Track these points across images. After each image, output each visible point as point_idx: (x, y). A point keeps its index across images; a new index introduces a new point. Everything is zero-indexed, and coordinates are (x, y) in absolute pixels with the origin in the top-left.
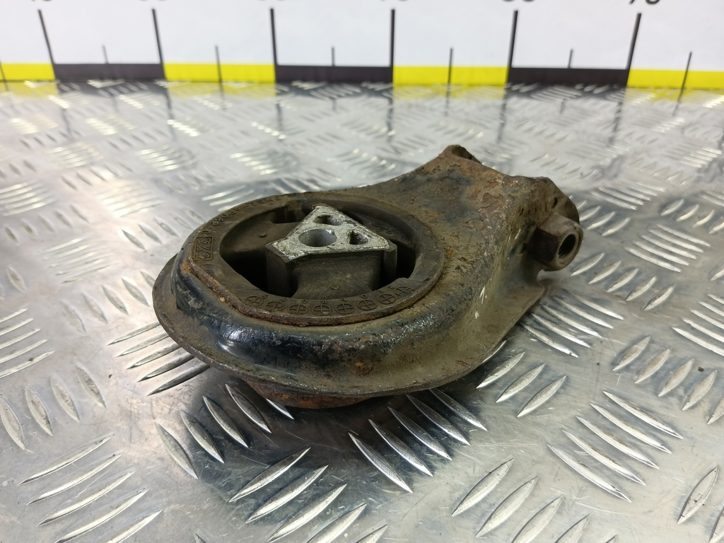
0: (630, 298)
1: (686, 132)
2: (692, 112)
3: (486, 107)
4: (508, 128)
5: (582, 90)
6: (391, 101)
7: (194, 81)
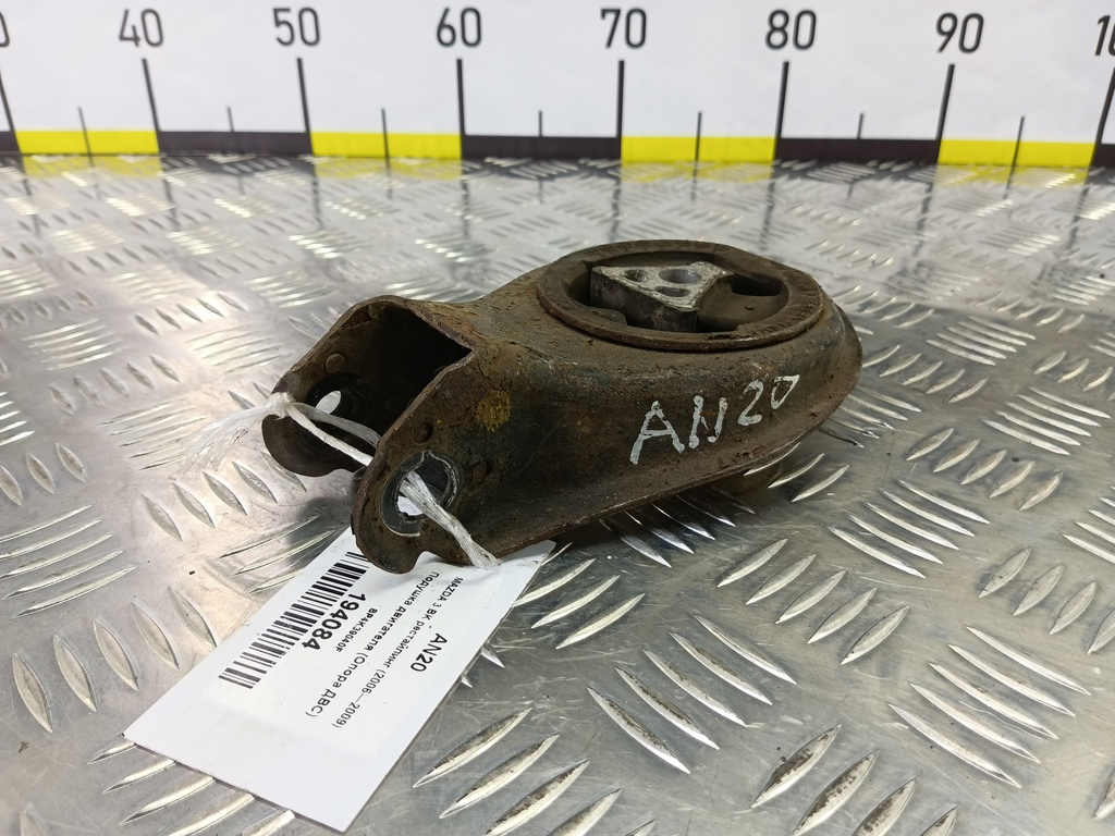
0: (931, 391)
1: (1015, 217)
2: (1024, 193)
3: (747, 187)
4: (777, 211)
5: (876, 167)
6: (618, 180)
7: (351, 157)
